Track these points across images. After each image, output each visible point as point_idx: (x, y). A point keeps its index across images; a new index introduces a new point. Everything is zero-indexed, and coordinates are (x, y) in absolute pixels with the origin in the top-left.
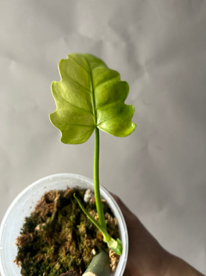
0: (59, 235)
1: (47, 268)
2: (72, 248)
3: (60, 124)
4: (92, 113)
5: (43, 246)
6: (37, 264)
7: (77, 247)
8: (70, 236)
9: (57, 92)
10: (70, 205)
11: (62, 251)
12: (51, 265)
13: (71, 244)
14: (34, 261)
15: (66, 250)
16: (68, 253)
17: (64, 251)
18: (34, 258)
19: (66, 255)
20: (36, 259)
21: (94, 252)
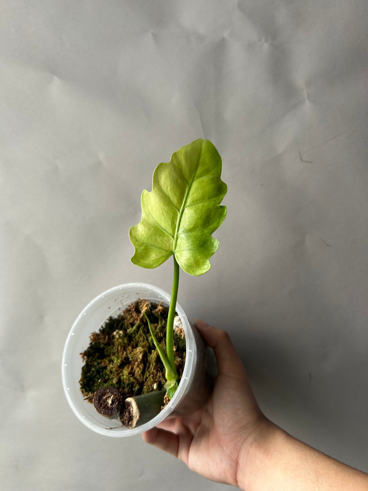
0: (133, 351)
1: (107, 377)
2: (138, 371)
3: (137, 240)
4: (173, 237)
5: (114, 354)
6: (100, 368)
7: (143, 373)
8: (141, 356)
9: (146, 203)
10: (156, 325)
11: (128, 368)
12: (111, 376)
13: (138, 366)
14: (98, 364)
15: (132, 369)
16: (132, 373)
17: (130, 369)
18: (99, 361)
19: (129, 374)
20: (101, 363)
21: (155, 386)
